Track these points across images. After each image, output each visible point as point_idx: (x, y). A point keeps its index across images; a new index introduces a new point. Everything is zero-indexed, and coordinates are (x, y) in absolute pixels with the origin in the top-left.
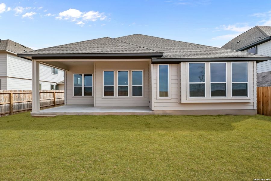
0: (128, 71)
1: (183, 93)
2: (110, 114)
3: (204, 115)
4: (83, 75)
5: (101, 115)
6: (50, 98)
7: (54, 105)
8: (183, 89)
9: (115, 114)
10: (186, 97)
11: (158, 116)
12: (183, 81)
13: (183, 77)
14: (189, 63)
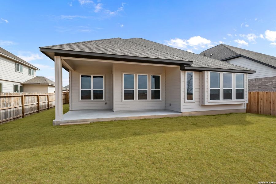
0: (148, 75)
1: (206, 97)
2: (145, 118)
3: (217, 114)
4: (92, 76)
5: (136, 119)
6: (34, 102)
7: (38, 110)
8: (206, 93)
9: (150, 118)
10: (208, 101)
11: (186, 117)
12: (206, 87)
13: (206, 83)
14: (210, 72)
